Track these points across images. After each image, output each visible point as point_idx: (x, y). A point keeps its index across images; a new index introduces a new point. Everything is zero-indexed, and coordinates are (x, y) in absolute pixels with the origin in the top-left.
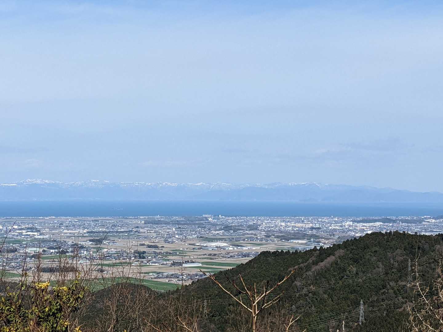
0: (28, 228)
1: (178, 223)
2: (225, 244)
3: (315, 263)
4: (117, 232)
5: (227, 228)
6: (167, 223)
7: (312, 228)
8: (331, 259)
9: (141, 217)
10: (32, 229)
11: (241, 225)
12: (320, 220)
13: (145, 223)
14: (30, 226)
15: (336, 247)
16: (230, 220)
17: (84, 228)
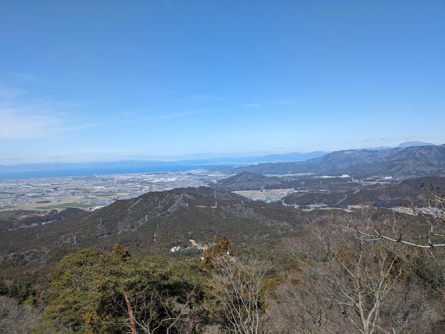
0: (27, 184)
1: (85, 179)
2: (103, 187)
3: (133, 203)
4: (62, 184)
5: (103, 180)
6: (81, 179)
7: (132, 178)
8: (138, 201)
9: (71, 177)
10: (28, 185)
11: (108, 178)
12: (135, 174)
13: (73, 179)
14: (27, 183)
15: (140, 197)
16: (105, 176)
17: (49, 183)
